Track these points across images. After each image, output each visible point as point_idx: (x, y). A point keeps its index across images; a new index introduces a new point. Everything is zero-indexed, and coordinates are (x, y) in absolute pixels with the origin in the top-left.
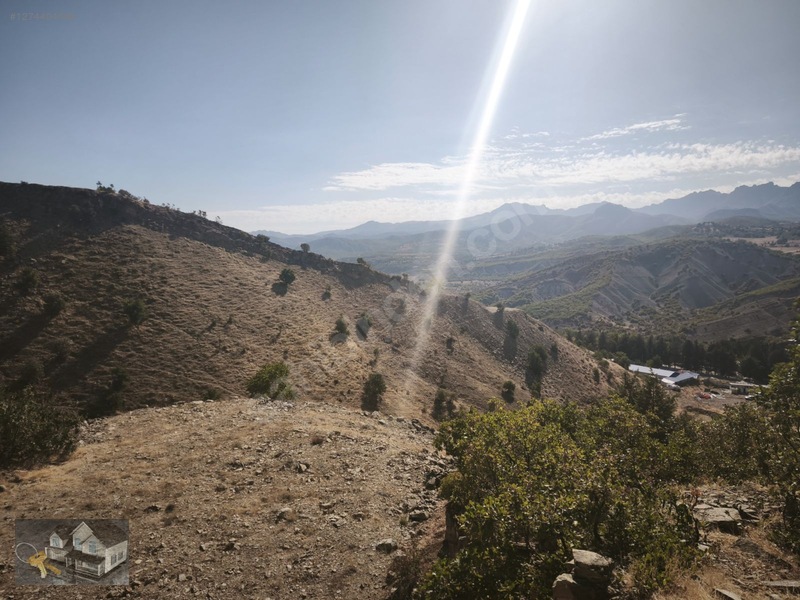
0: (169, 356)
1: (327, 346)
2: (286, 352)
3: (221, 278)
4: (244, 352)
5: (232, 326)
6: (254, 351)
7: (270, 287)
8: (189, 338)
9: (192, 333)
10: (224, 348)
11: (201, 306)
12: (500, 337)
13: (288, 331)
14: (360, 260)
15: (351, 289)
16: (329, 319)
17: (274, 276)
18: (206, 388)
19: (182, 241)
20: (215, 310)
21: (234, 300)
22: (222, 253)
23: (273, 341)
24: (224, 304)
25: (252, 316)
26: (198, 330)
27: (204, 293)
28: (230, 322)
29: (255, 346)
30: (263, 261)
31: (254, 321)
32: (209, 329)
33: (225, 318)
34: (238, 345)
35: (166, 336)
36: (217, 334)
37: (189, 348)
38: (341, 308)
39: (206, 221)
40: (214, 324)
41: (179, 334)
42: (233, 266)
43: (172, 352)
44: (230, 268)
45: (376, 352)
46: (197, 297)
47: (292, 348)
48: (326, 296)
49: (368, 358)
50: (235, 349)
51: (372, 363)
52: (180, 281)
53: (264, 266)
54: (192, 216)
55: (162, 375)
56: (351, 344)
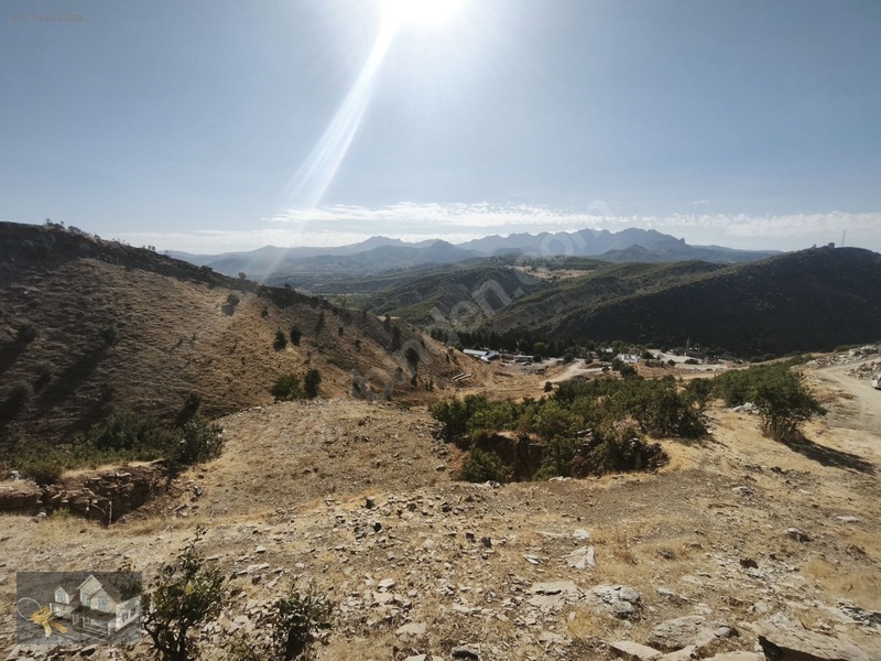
0: (149, 370)
1: (273, 352)
2: (243, 359)
3: (179, 303)
4: (210, 362)
5: (197, 342)
6: (218, 360)
7: (219, 308)
8: (162, 354)
9: (164, 350)
10: (194, 360)
11: (167, 327)
12: (389, 337)
13: (242, 343)
14: (287, 285)
15: (282, 308)
16: (269, 331)
17: (222, 299)
18: (186, 392)
19: (137, 272)
20: (180, 330)
21: (194, 321)
22: (176, 282)
23: (232, 352)
24: (186, 324)
25: (211, 333)
26: (169, 347)
27: (167, 316)
28: (194, 338)
29: (218, 356)
30: (211, 287)
31: (214, 337)
32: (178, 345)
33: (190, 336)
34: (204, 356)
35: (141, 354)
36: (185, 349)
37: (164, 362)
38: (277, 322)
39: (156, 254)
40: (181, 342)
41: (153, 351)
42: (186, 293)
43: (150, 366)
44: (185, 294)
45: (309, 354)
46: (162, 320)
47: (247, 356)
48: (264, 314)
49: (303, 359)
50: (203, 360)
51: (307, 362)
52: (143, 307)
53: (212, 292)
54: (142, 251)
55: (145, 386)
56: (290, 349)
